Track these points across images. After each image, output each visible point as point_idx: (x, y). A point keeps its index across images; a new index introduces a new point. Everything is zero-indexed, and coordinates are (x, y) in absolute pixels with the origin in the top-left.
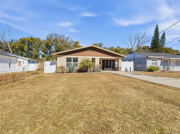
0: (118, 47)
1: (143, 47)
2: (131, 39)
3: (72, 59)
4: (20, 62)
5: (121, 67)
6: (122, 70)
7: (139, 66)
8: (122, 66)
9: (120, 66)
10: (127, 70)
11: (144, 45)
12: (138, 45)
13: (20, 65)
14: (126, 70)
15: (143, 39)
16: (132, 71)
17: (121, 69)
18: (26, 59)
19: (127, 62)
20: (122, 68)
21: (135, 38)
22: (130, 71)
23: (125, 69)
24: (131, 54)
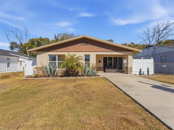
0: (132, 44)
1: (165, 42)
2: (148, 33)
3: (57, 56)
4: (21, 61)
5: (131, 68)
6: (133, 73)
7: (165, 66)
8: (132, 66)
9: (129, 66)
10: (142, 73)
11: (166, 39)
12: (157, 39)
13: (21, 64)
14: (140, 72)
15: (165, 31)
16: (151, 73)
17: (131, 71)
18: (26, 59)
19: (142, 61)
20: (133, 70)
21: (153, 31)
22: (148, 74)
23: (139, 70)
24: (149, 49)
